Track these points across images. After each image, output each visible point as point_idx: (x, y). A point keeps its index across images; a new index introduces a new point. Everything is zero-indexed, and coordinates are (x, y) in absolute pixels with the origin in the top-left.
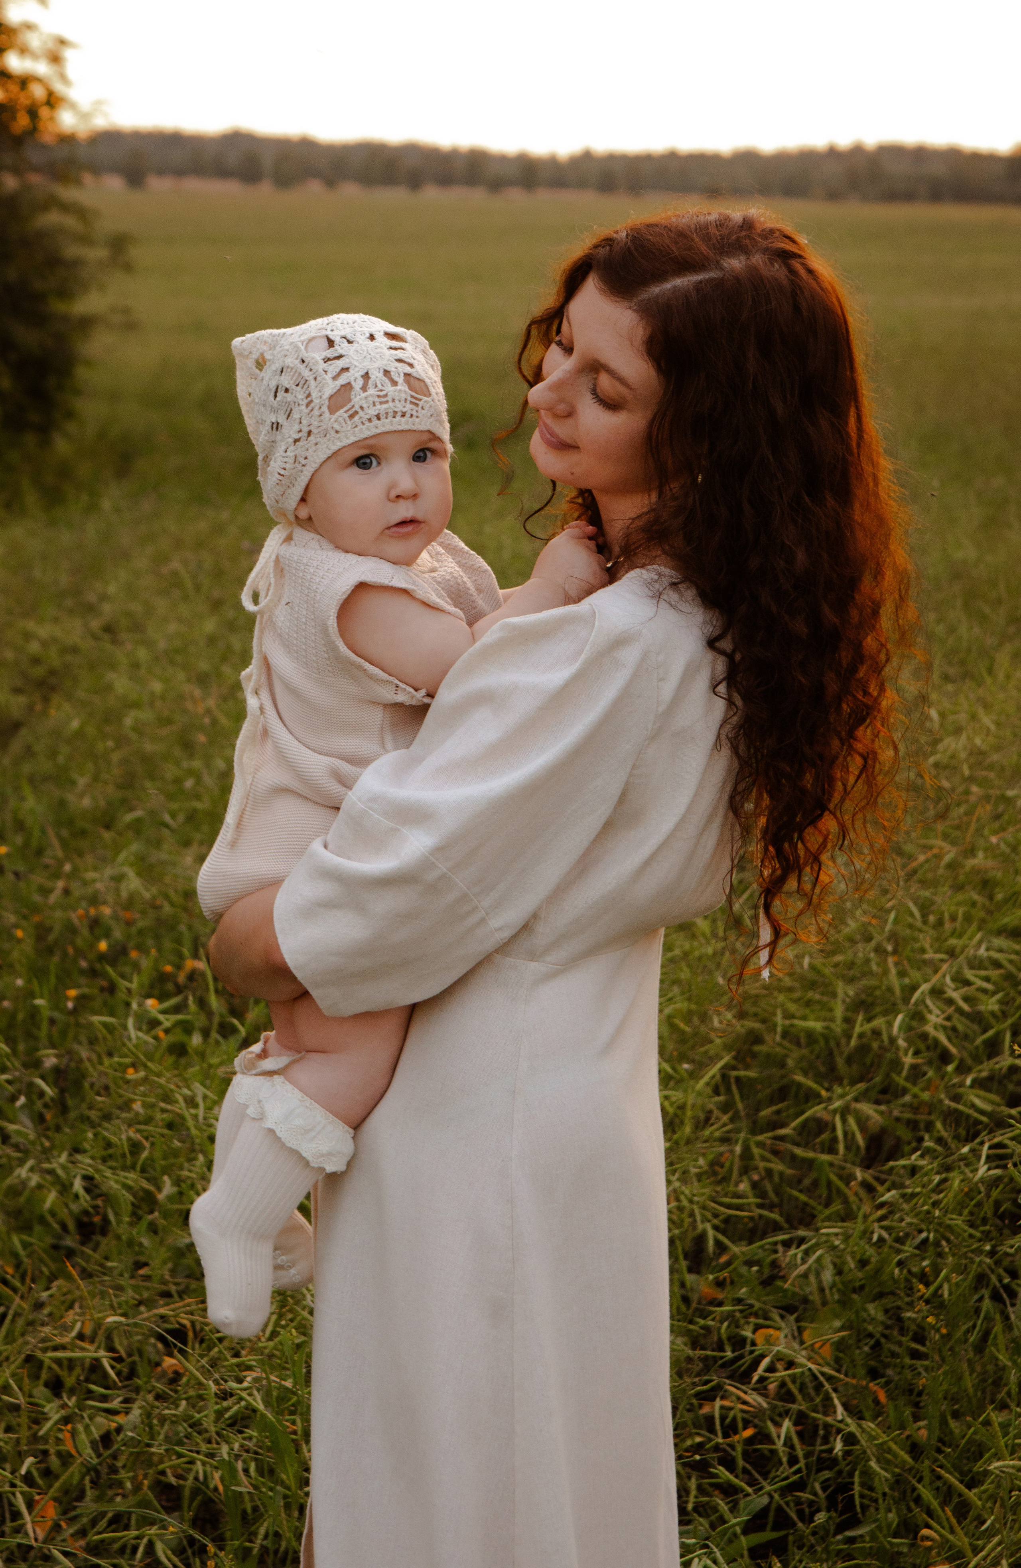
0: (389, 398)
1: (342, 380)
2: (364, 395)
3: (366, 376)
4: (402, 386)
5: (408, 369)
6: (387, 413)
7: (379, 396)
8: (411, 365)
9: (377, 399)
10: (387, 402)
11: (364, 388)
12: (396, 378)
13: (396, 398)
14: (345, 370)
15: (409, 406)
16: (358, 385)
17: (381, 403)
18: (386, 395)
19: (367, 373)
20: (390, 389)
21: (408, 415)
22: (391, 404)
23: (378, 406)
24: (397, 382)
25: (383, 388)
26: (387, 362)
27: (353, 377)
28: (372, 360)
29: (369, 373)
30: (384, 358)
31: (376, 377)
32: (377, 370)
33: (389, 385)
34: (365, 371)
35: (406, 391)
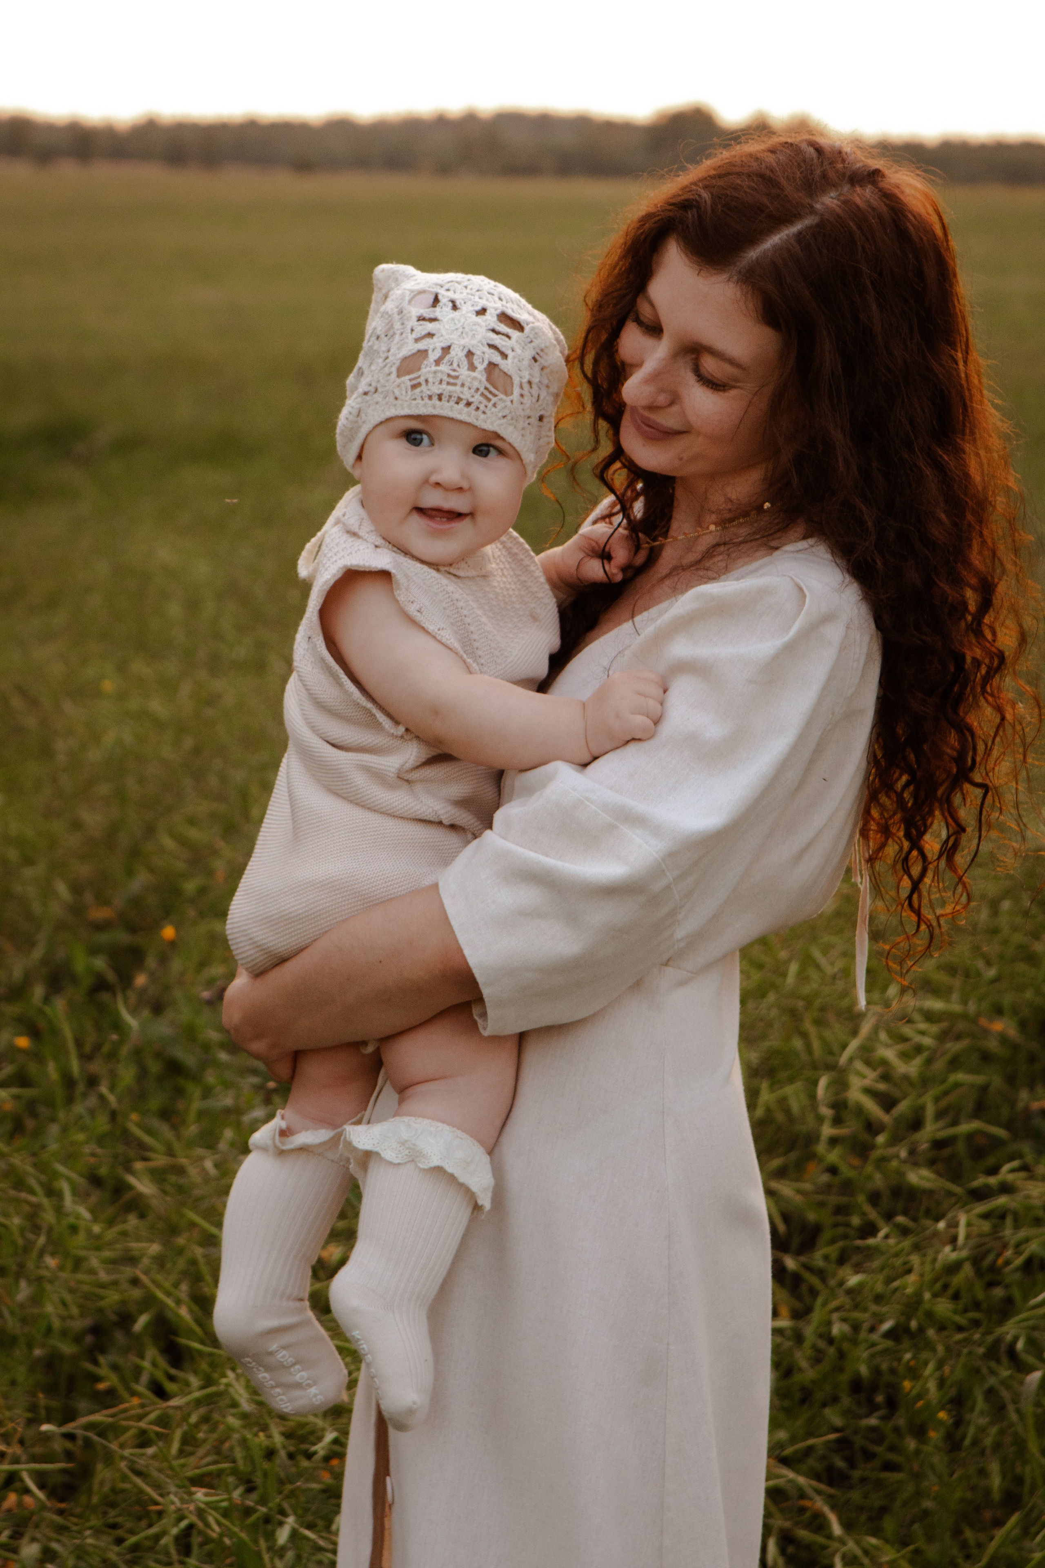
0: (459, 382)
1: (421, 346)
2: (434, 368)
3: (446, 350)
4: (480, 374)
5: (497, 358)
8: (505, 356)
11: (438, 362)
13: (467, 384)
14: (430, 335)
16: (433, 356)
20: (464, 372)
21: (473, 407)
23: (444, 386)
24: (476, 368)
25: (458, 369)
26: (479, 342)
27: (434, 346)
28: (464, 335)
29: (452, 348)
30: (478, 337)
31: (457, 355)
32: (461, 348)
33: (466, 368)
34: (449, 344)
35: (483, 380)
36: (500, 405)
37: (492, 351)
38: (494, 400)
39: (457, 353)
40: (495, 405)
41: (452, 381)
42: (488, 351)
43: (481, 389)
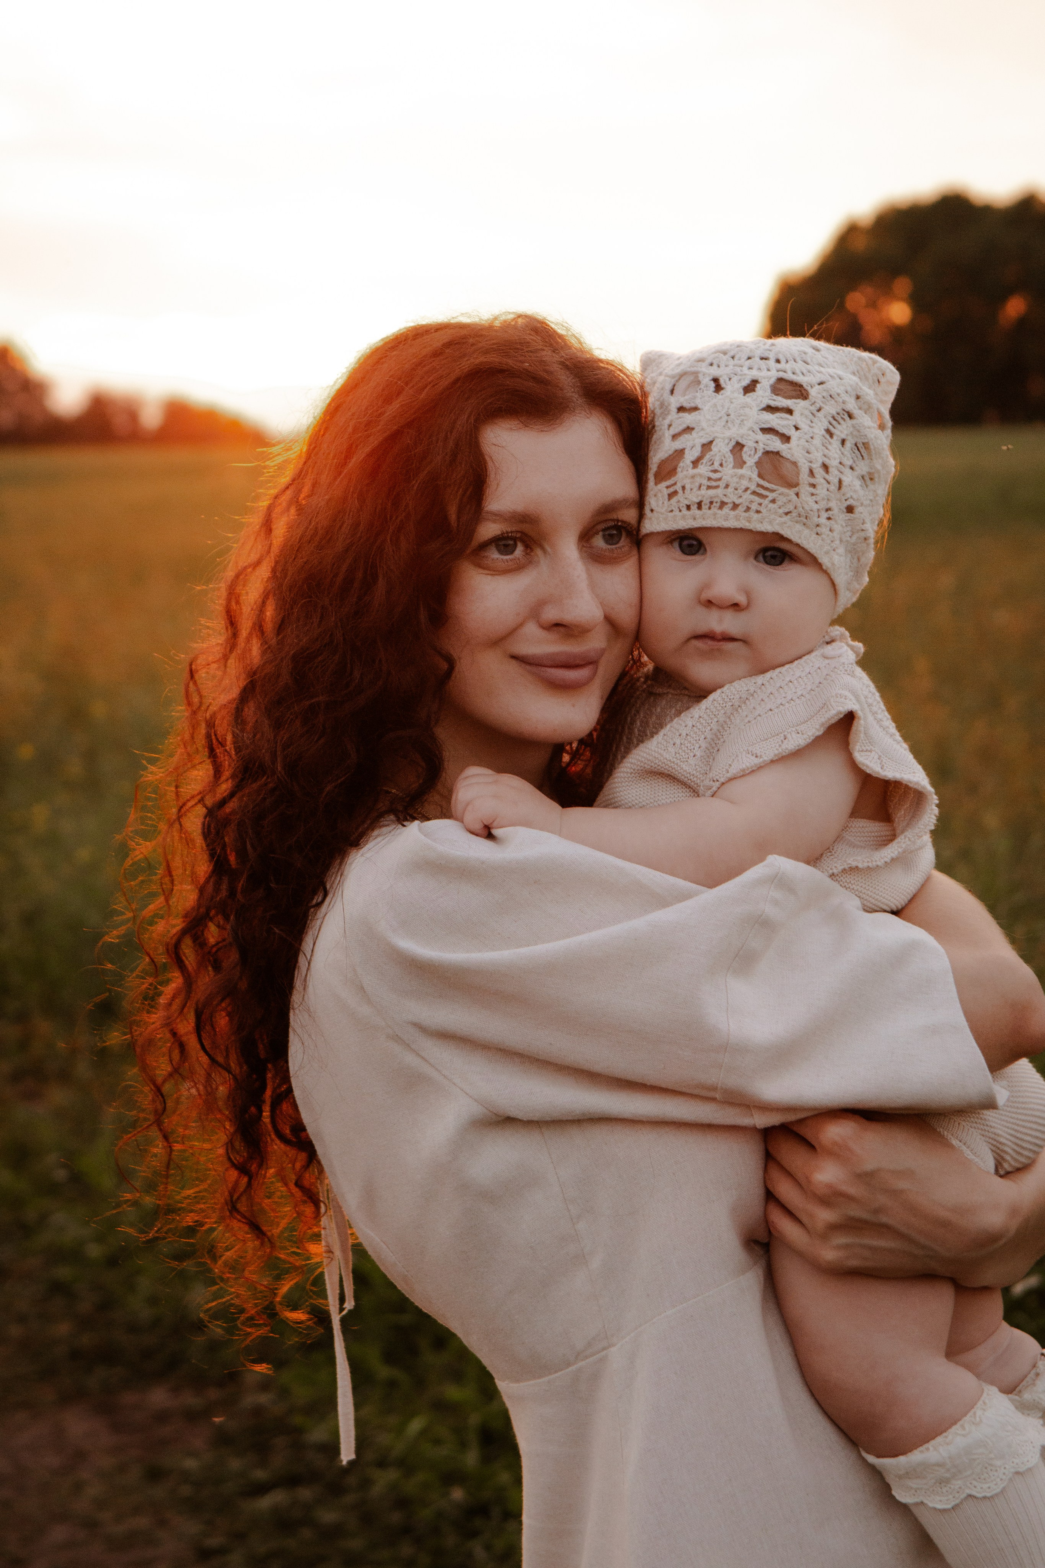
0: (722, 484)
1: (677, 445)
2: (691, 471)
3: (707, 446)
4: (749, 470)
5: (775, 444)
6: (711, 503)
7: (709, 479)
8: (785, 438)
9: (705, 482)
10: (717, 487)
11: (695, 463)
12: (745, 457)
13: (732, 485)
15: (747, 497)
17: (709, 487)
18: (720, 479)
19: (711, 442)
20: (729, 470)
22: (719, 492)
24: (745, 463)
25: (720, 469)
26: (749, 430)
27: (693, 442)
28: (729, 424)
29: (714, 443)
30: (749, 424)
31: (720, 451)
32: (727, 441)
33: (731, 465)
34: (711, 439)
35: (755, 476)
36: (781, 501)
37: (768, 436)
38: (771, 496)
39: (722, 449)
40: (772, 501)
41: (714, 484)
42: (761, 437)
43: (753, 487)
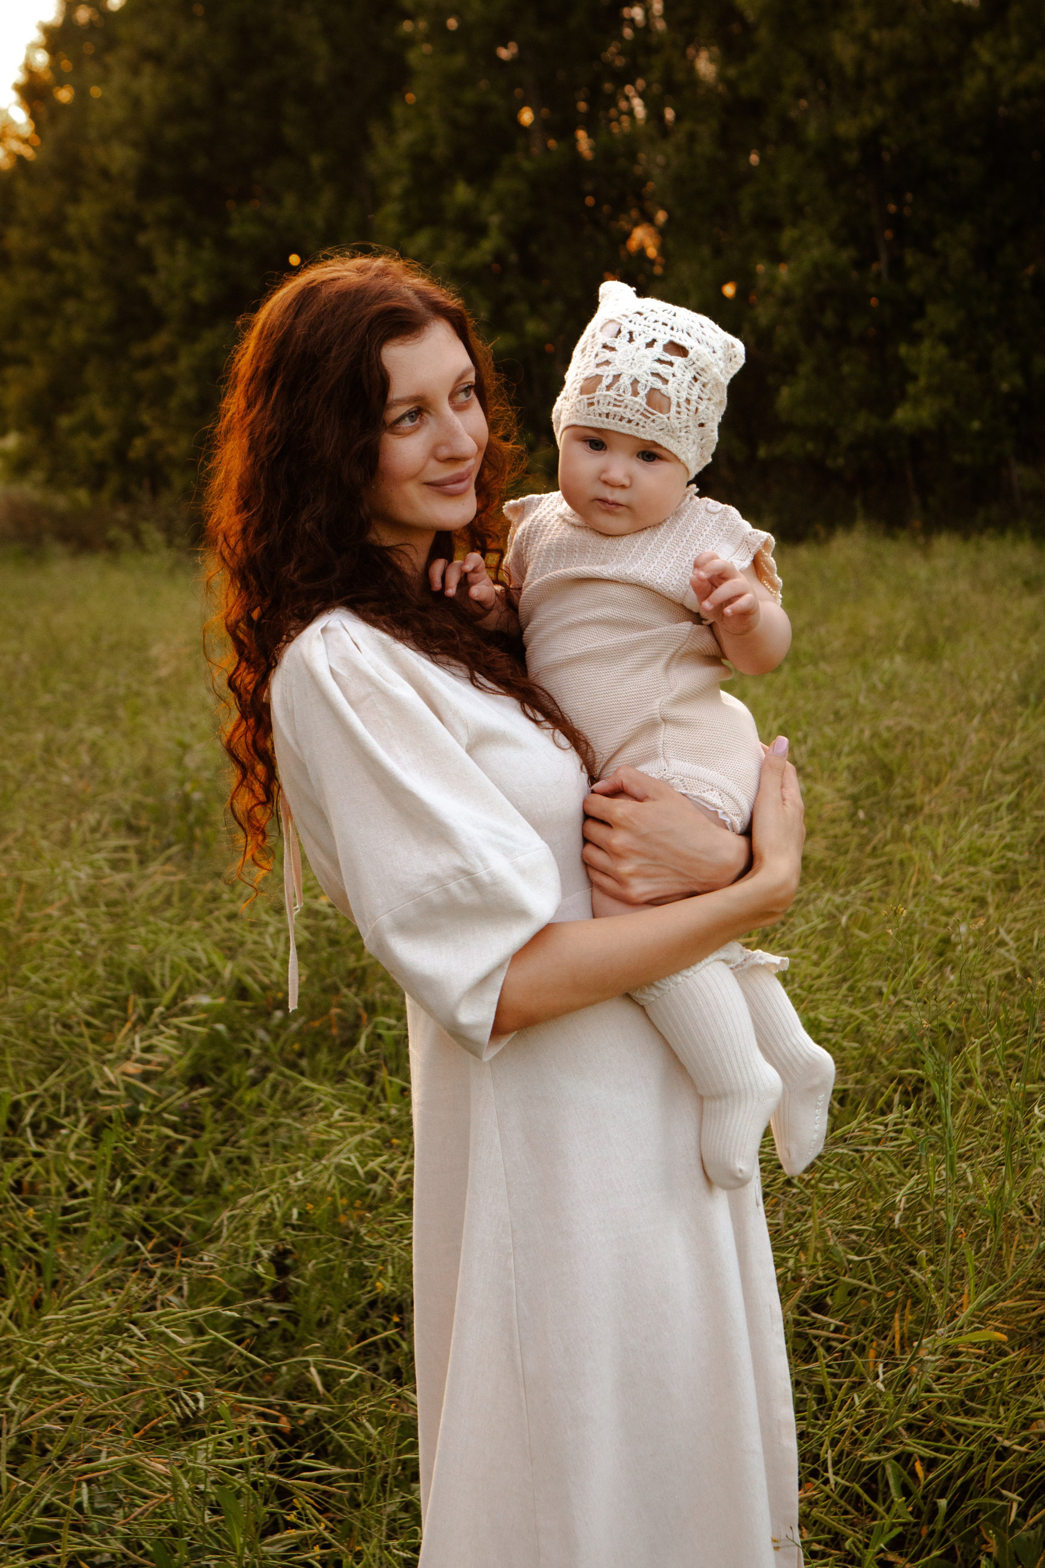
0: (623, 404)
1: (598, 371)
2: (605, 393)
3: (617, 377)
4: (641, 400)
5: (659, 384)
6: (615, 415)
7: (616, 400)
8: (666, 381)
9: (613, 401)
10: (620, 406)
11: (609, 387)
12: (639, 390)
14: (607, 363)
15: (638, 416)
16: (606, 382)
17: (615, 405)
18: (622, 401)
19: (619, 375)
20: (629, 397)
22: (621, 409)
23: (610, 407)
24: (639, 393)
25: (623, 394)
26: (644, 372)
27: (608, 372)
28: (634, 365)
29: (622, 376)
30: (645, 368)
31: (624, 383)
32: (629, 377)
33: (630, 393)
34: (620, 372)
35: (644, 403)
36: (658, 421)
37: (655, 379)
38: (653, 417)
39: (625, 381)
40: (653, 421)
41: (618, 403)
42: (651, 379)
43: (642, 410)
